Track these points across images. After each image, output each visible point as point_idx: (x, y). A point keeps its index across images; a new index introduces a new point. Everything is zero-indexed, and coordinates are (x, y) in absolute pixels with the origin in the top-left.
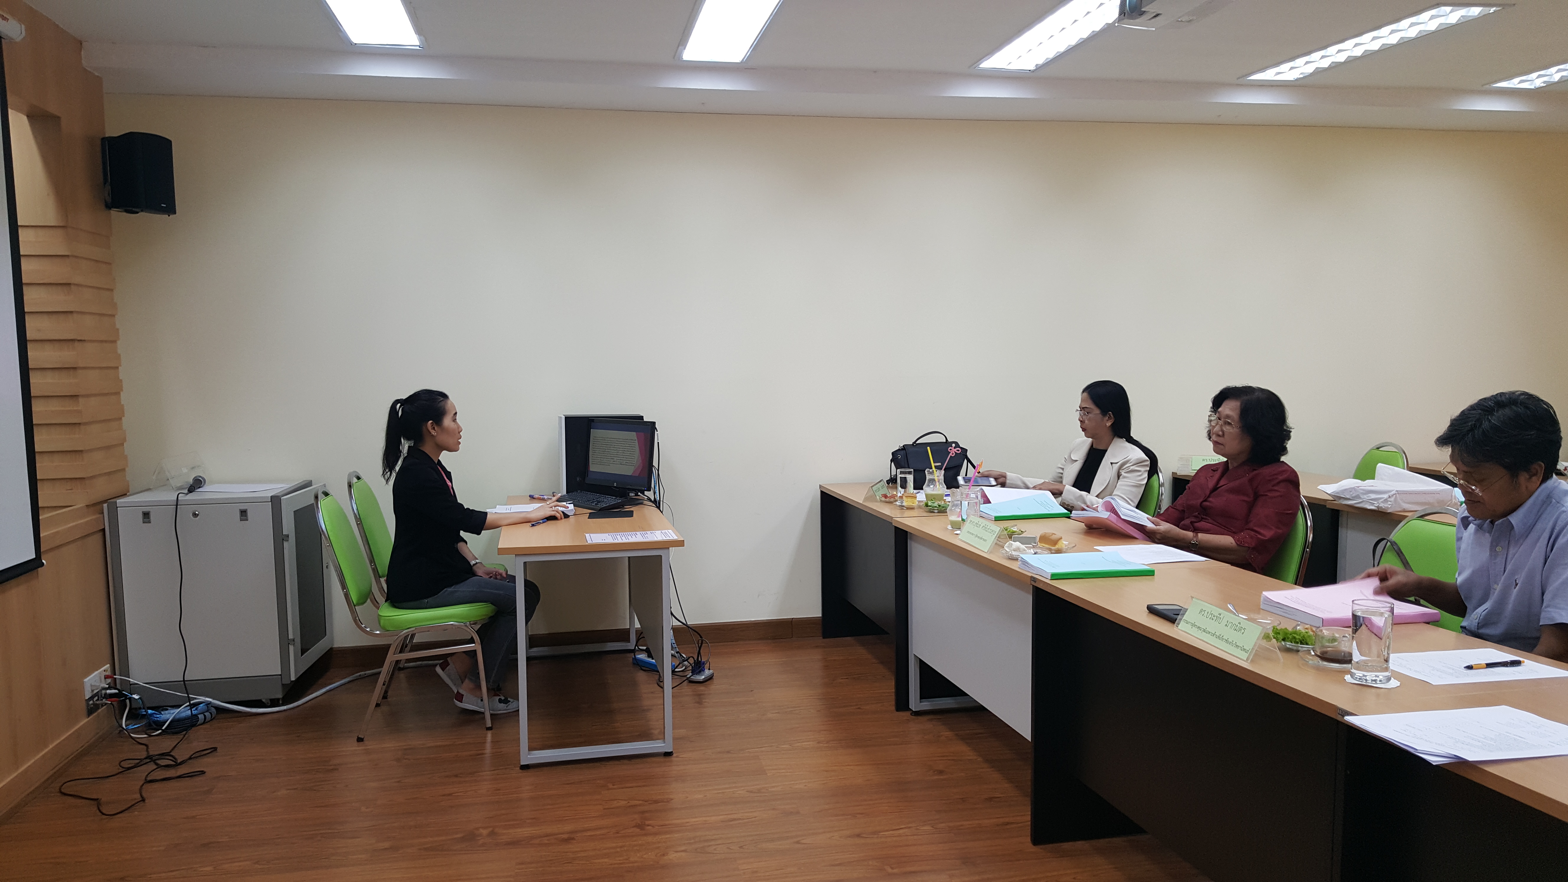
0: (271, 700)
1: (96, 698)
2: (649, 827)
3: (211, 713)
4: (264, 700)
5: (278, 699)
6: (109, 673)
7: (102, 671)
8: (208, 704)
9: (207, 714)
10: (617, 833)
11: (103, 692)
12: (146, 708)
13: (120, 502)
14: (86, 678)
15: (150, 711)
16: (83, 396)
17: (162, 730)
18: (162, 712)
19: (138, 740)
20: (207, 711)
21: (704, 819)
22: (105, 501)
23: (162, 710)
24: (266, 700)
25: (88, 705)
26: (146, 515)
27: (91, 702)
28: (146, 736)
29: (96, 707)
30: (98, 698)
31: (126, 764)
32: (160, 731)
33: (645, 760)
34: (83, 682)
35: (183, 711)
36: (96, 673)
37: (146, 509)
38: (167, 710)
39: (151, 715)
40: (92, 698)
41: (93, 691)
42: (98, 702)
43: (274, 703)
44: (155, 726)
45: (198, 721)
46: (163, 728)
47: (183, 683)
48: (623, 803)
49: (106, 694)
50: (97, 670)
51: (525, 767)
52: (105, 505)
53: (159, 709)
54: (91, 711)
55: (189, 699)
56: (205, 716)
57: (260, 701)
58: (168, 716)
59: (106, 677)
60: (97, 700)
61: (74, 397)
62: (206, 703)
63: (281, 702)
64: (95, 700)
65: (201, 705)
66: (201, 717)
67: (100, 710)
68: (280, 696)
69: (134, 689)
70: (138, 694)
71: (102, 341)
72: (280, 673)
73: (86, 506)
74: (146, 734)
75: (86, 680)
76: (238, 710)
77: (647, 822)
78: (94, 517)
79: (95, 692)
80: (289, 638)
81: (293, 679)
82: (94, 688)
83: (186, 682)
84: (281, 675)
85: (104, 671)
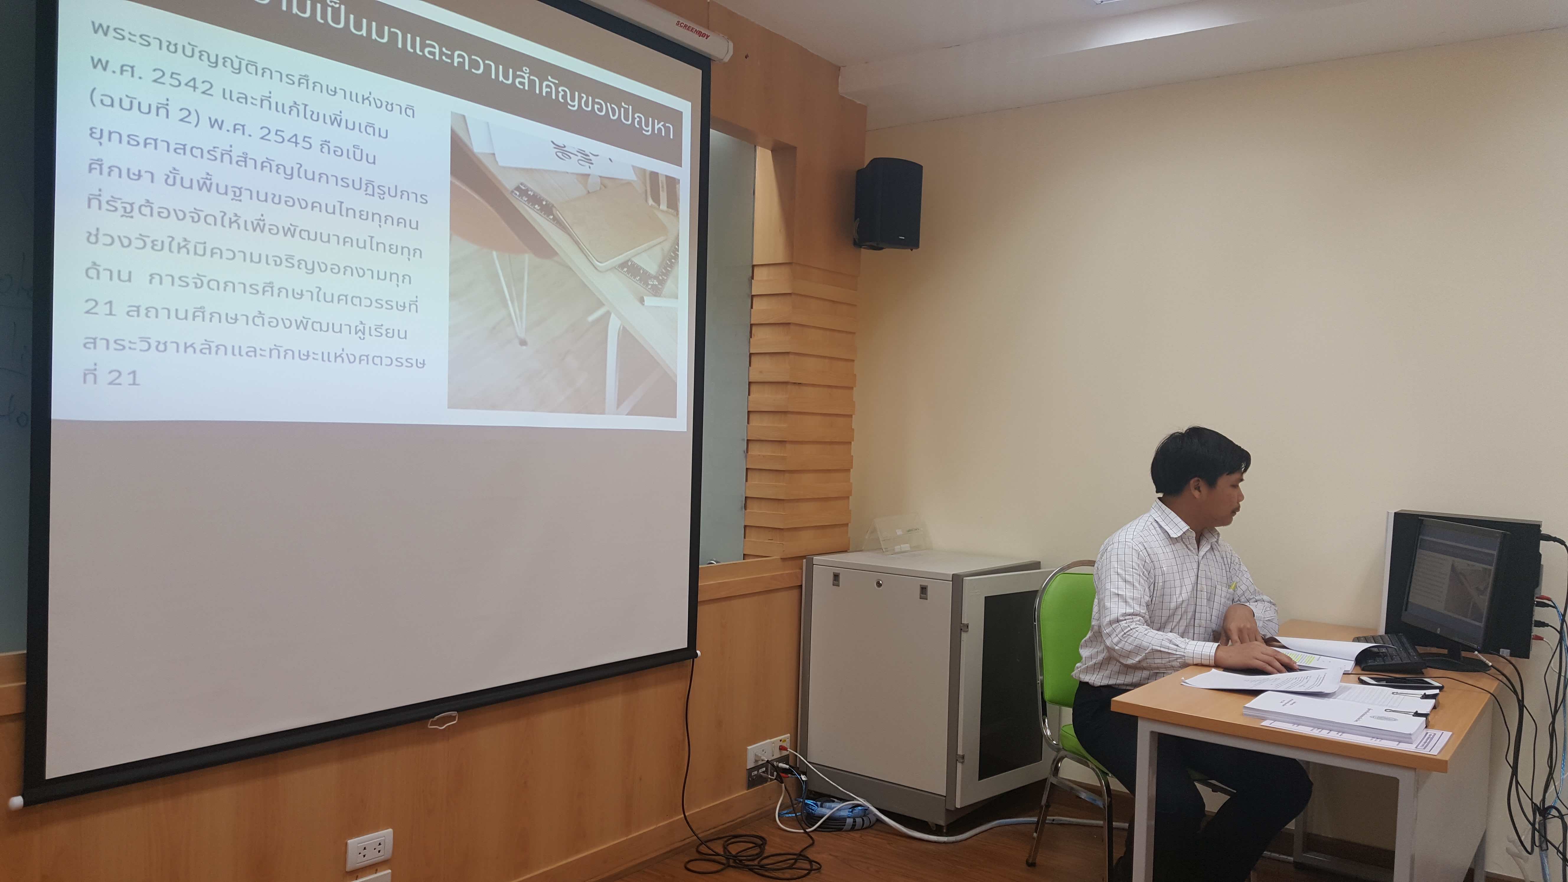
1: (764, 769)
3: (865, 820)
5: (942, 827)
6: (787, 745)
7: (776, 741)
8: (866, 810)
9: (860, 820)
11: (774, 765)
13: (815, 559)
14: (751, 745)
16: (792, 442)
20: (861, 817)
22: (804, 557)
23: (833, 802)
24: (931, 822)
25: (750, 775)
26: (836, 577)
27: (756, 772)
29: (760, 780)
30: (767, 769)
32: (812, 828)
34: (746, 750)
36: (769, 740)
37: (837, 570)
40: (757, 768)
41: (756, 761)
42: (764, 775)
45: (848, 826)
46: (817, 824)
49: (776, 767)
50: (770, 739)
52: (805, 560)
53: (826, 800)
54: (751, 783)
56: (855, 821)
57: (924, 824)
58: (829, 810)
59: (782, 748)
60: (763, 772)
61: (782, 442)
62: (865, 808)
63: (942, 832)
64: (760, 772)
65: (860, 808)
67: (768, 783)
68: (942, 823)
70: (806, 776)
71: (829, 387)
72: (946, 795)
73: (781, 558)
75: (749, 748)
76: (895, 827)
78: (791, 571)
79: (760, 763)
80: (960, 752)
81: (958, 806)
82: (757, 759)
84: (946, 797)
85: (781, 741)
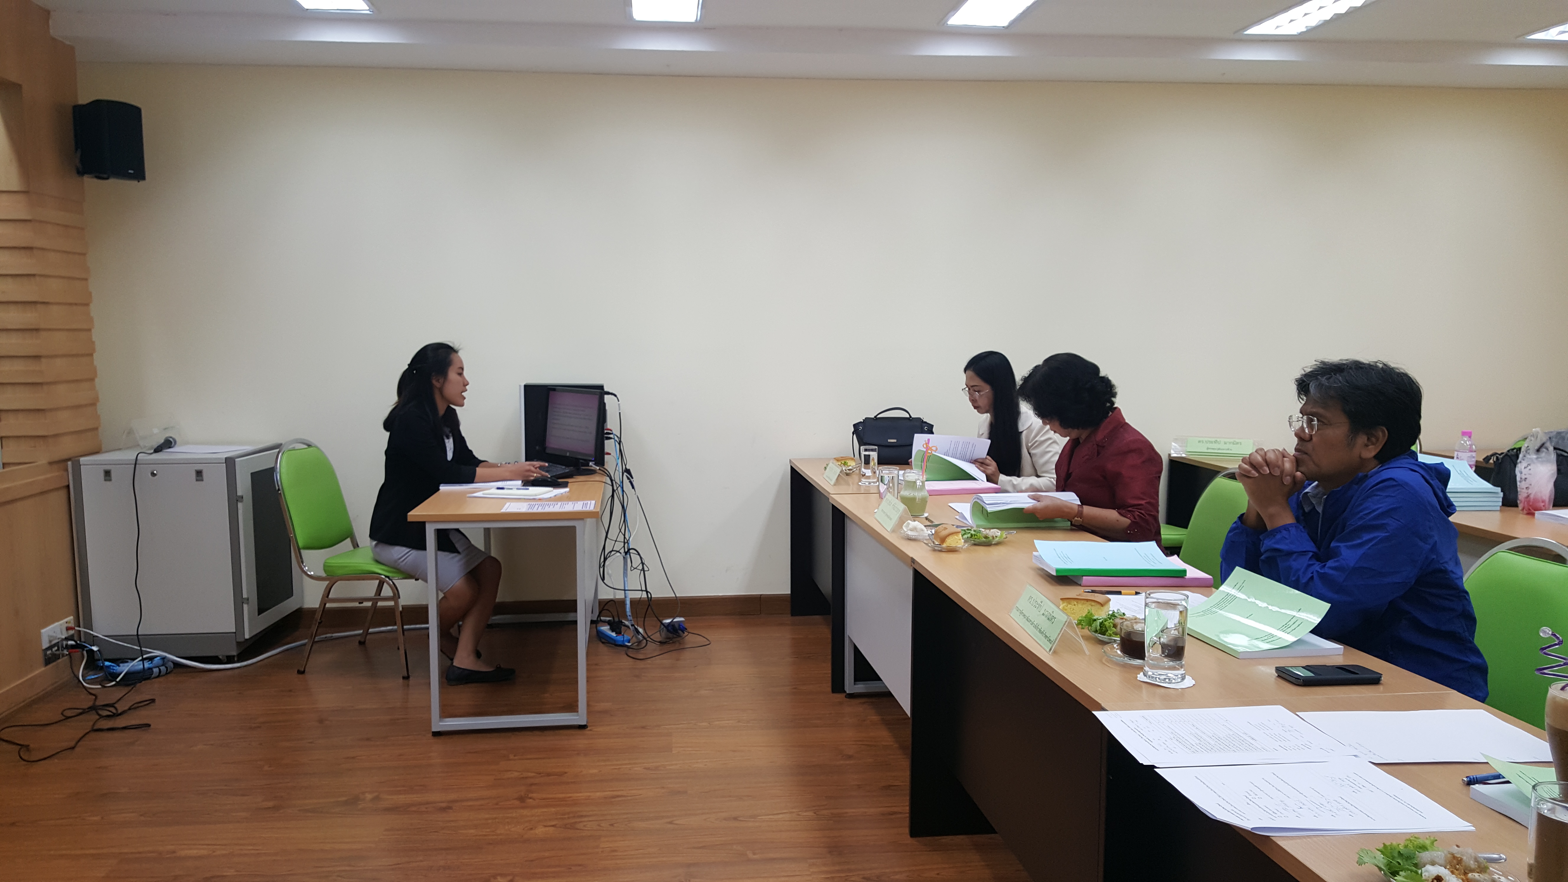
0: (228, 657)
1: (56, 648)
2: (531, 800)
3: (166, 667)
4: (221, 657)
5: (234, 656)
6: (72, 625)
7: (63, 623)
8: (164, 658)
9: (163, 668)
10: (497, 804)
11: (65, 643)
12: (103, 660)
13: (82, 460)
14: (44, 629)
15: (107, 663)
16: (47, 357)
17: (116, 682)
18: (121, 665)
19: (91, 691)
20: (162, 665)
21: (588, 794)
22: (69, 459)
23: (123, 662)
24: (223, 656)
25: (45, 655)
26: (107, 474)
27: (49, 652)
28: (100, 687)
29: (55, 657)
30: (58, 648)
31: (68, 713)
32: (114, 683)
33: (557, 732)
34: (40, 634)
35: (136, 665)
36: (57, 624)
37: (107, 468)
38: (127, 662)
39: (108, 667)
40: (50, 648)
41: (50, 641)
42: (58, 652)
43: (230, 660)
44: (110, 678)
45: (152, 674)
46: (118, 680)
47: (136, 637)
48: (516, 774)
49: (67, 645)
50: (58, 622)
51: (437, 734)
52: (70, 463)
53: (118, 661)
54: (48, 661)
55: (142, 653)
56: (160, 670)
57: (217, 657)
58: (124, 668)
59: (68, 629)
60: (56, 651)
61: (37, 357)
62: (162, 657)
63: (236, 659)
64: (53, 651)
65: (158, 658)
66: (156, 670)
67: (60, 660)
68: (234, 653)
69: (94, 640)
70: (98, 646)
71: (71, 304)
72: (234, 631)
74: (100, 685)
75: (43, 631)
76: (192, 665)
77: (530, 795)
78: (57, 474)
79: (53, 643)
80: (244, 597)
81: (247, 636)
82: (52, 639)
83: (140, 637)
84: (235, 633)
85: (66, 622)
